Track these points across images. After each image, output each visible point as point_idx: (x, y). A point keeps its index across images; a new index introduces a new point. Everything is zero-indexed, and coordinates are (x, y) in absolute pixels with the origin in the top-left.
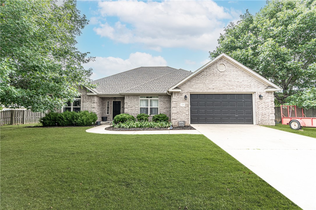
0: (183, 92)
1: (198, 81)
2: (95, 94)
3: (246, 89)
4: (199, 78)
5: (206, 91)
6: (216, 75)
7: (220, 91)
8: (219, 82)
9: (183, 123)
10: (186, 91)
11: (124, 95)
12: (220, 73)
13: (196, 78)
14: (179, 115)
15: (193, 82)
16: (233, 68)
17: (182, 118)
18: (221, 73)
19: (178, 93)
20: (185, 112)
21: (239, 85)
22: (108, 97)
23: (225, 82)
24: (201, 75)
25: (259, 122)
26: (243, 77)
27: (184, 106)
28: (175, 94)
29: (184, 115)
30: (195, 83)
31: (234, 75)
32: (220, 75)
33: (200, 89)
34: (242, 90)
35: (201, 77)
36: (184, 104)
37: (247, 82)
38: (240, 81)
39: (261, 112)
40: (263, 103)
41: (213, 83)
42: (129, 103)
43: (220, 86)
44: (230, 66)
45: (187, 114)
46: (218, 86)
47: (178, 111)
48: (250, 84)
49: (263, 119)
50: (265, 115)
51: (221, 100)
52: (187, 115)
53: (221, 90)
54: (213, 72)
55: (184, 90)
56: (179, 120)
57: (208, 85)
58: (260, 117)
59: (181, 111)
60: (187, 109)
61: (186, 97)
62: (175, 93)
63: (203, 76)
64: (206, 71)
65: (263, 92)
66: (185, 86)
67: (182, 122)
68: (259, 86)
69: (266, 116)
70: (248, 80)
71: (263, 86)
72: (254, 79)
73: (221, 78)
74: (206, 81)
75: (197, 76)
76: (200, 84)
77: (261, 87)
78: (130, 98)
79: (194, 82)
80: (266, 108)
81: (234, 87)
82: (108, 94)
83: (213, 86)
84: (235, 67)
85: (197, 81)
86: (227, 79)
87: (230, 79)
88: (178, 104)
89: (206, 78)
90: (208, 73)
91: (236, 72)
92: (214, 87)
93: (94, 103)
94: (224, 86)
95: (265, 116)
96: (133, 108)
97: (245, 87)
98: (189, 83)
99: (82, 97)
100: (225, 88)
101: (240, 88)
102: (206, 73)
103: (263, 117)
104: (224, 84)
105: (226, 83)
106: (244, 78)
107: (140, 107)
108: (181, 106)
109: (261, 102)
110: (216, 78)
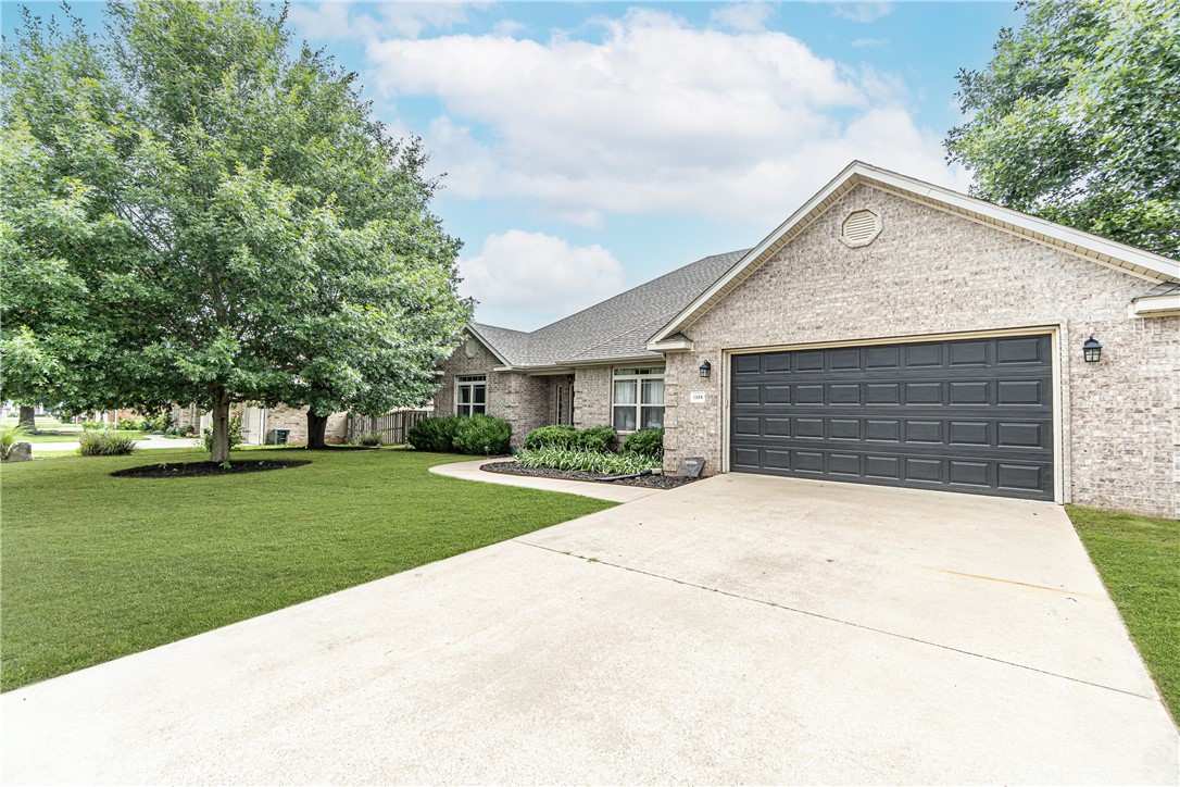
0: (700, 350)
1: (756, 302)
2: (509, 368)
3: (991, 311)
4: (760, 290)
5: (785, 340)
6: (830, 264)
7: (850, 335)
8: (846, 294)
9: (694, 466)
10: (709, 346)
11: (573, 369)
12: (852, 252)
13: (746, 292)
14: (685, 434)
15: (738, 304)
16: (916, 220)
17: (693, 445)
18: (858, 254)
19: (683, 353)
20: (705, 424)
21: (951, 296)
22: (561, 376)
23: (875, 290)
24: (768, 277)
25: (1083, 490)
26: (979, 252)
27: (702, 401)
28: (672, 359)
29: (700, 435)
30: (743, 311)
31: (925, 252)
32: (849, 264)
33: (763, 332)
34: (972, 321)
35: (768, 285)
36: (703, 394)
37: (1001, 274)
38: (958, 276)
39: (1097, 433)
40: (1112, 381)
41: (814, 303)
42: (586, 391)
43: (849, 312)
44: (901, 210)
45: (713, 432)
46: (840, 313)
47: (683, 419)
48: (1019, 284)
49: (1114, 475)
50: (1128, 452)
51: (862, 375)
52: (711, 435)
53: (855, 328)
54: (816, 257)
55: (703, 342)
56: (684, 452)
57: (796, 313)
58: (1089, 462)
59: (692, 419)
60: (711, 413)
61: (707, 367)
62: (673, 354)
63: (774, 280)
64: (788, 255)
65: (1120, 318)
66: (706, 327)
67: (691, 462)
68: (1085, 292)
69: (1136, 460)
70: (1007, 264)
71: (1123, 284)
72: (1050, 253)
73: (857, 275)
74: (785, 298)
75: (754, 283)
76: (761, 314)
77: (1105, 295)
78: (588, 375)
79: (739, 308)
80: (1137, 416)
81: (920, 308)
82: (540, 368)
83: (818, 315)
84: (933, 209)
85: (749, 303)
86: (882, 277)
87: (901, 274)
88: (682, 395)
89: (788, 286)
90: (795, 264)
91: (933, 236)
92: (821, 319)
93: (510, 392)
94: (871, 311)
95: (1126, 458)
96: (594, 409)
97: (988, 302)
98: (720, 314)
99: (487, 378)
100: (873, 318)
101: (958, 314)
102: (786, 262)
103: (1111, 463)
104: (871, 300)
105: (880, 294)
106: (986, 256)
107: (613, 405)
108: (692, 401)
109: (1102, 381)
110: (831, 279)
